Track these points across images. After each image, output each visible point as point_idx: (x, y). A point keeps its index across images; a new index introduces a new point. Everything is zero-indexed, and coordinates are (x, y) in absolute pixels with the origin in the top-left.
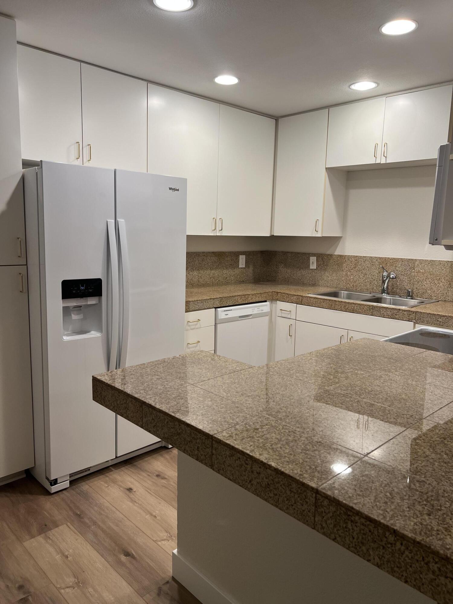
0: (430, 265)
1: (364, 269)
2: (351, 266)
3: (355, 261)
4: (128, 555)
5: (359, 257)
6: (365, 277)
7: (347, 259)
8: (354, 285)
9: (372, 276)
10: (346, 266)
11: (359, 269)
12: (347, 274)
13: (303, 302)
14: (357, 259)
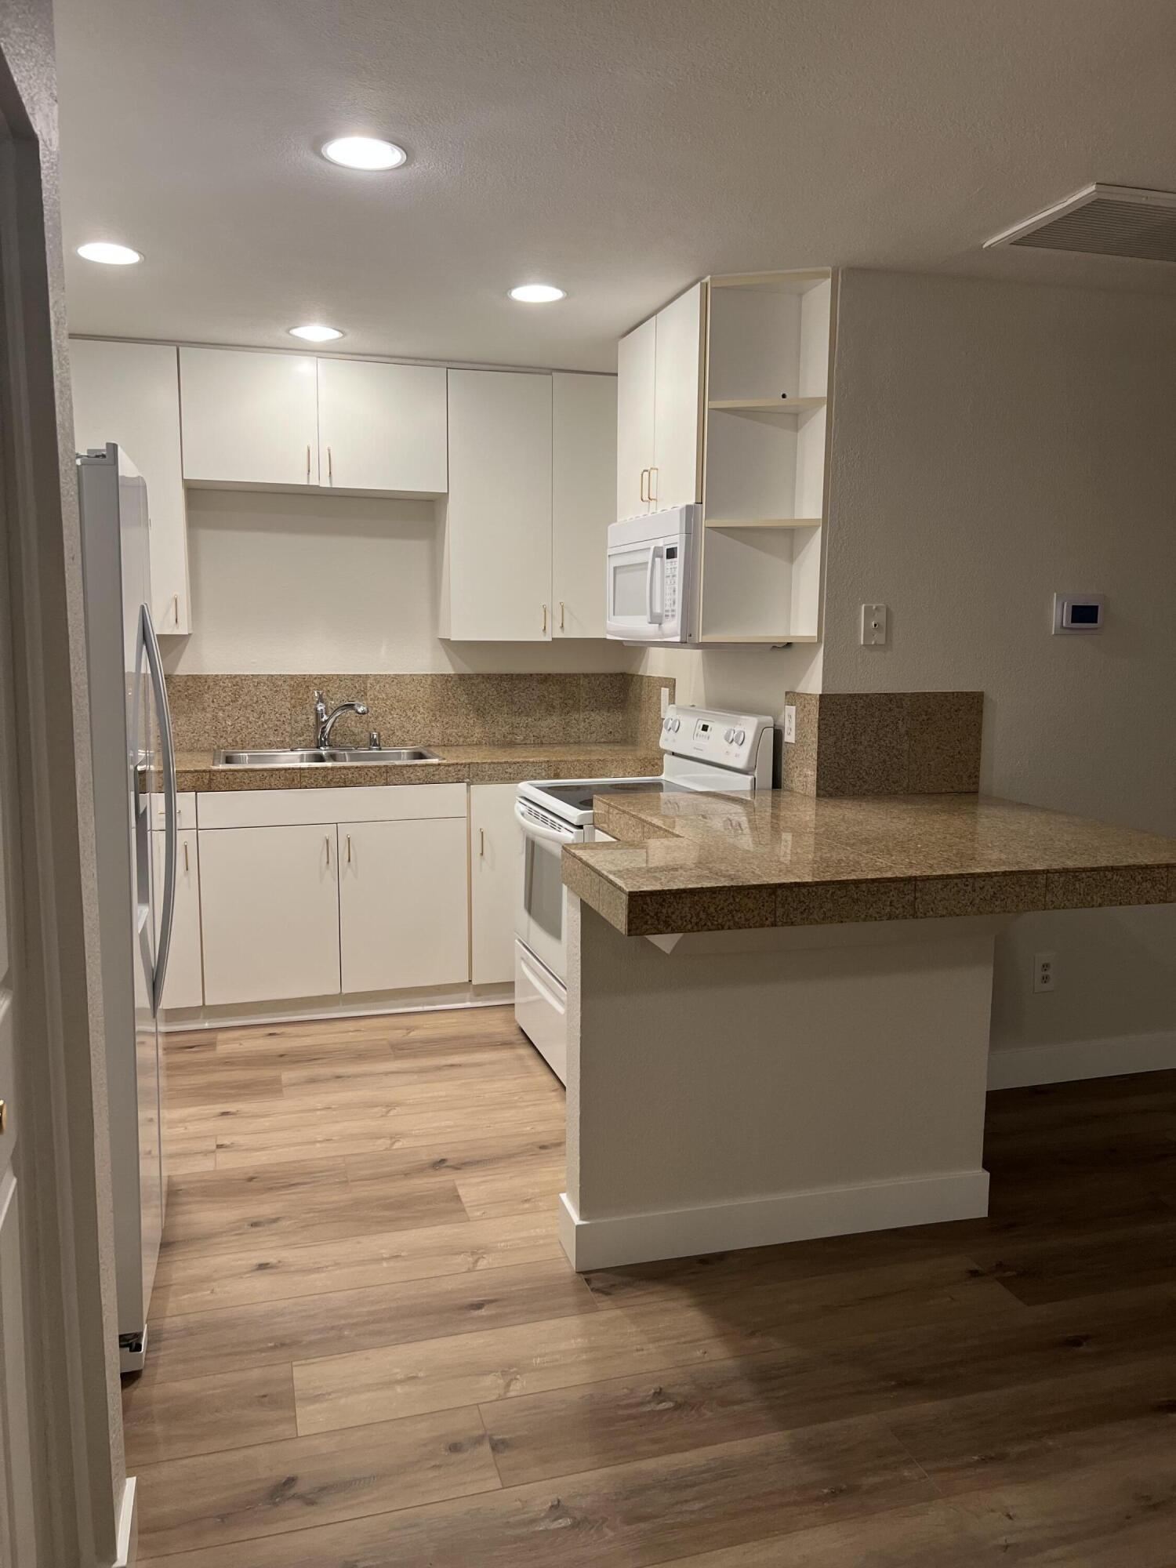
0: (394, 683)
1: (257, 702)
2: (225, 697)
3: (234, 685)
4: (479, 1306)
5: (243, 678)
6: (262, 718)
7: (212, 684)
8: (238, 739)
9: (277, 715)
10: (211, 699)
11: (244, 703)
12: (215, 718)
13: (213, 786)
14: (237, 683)
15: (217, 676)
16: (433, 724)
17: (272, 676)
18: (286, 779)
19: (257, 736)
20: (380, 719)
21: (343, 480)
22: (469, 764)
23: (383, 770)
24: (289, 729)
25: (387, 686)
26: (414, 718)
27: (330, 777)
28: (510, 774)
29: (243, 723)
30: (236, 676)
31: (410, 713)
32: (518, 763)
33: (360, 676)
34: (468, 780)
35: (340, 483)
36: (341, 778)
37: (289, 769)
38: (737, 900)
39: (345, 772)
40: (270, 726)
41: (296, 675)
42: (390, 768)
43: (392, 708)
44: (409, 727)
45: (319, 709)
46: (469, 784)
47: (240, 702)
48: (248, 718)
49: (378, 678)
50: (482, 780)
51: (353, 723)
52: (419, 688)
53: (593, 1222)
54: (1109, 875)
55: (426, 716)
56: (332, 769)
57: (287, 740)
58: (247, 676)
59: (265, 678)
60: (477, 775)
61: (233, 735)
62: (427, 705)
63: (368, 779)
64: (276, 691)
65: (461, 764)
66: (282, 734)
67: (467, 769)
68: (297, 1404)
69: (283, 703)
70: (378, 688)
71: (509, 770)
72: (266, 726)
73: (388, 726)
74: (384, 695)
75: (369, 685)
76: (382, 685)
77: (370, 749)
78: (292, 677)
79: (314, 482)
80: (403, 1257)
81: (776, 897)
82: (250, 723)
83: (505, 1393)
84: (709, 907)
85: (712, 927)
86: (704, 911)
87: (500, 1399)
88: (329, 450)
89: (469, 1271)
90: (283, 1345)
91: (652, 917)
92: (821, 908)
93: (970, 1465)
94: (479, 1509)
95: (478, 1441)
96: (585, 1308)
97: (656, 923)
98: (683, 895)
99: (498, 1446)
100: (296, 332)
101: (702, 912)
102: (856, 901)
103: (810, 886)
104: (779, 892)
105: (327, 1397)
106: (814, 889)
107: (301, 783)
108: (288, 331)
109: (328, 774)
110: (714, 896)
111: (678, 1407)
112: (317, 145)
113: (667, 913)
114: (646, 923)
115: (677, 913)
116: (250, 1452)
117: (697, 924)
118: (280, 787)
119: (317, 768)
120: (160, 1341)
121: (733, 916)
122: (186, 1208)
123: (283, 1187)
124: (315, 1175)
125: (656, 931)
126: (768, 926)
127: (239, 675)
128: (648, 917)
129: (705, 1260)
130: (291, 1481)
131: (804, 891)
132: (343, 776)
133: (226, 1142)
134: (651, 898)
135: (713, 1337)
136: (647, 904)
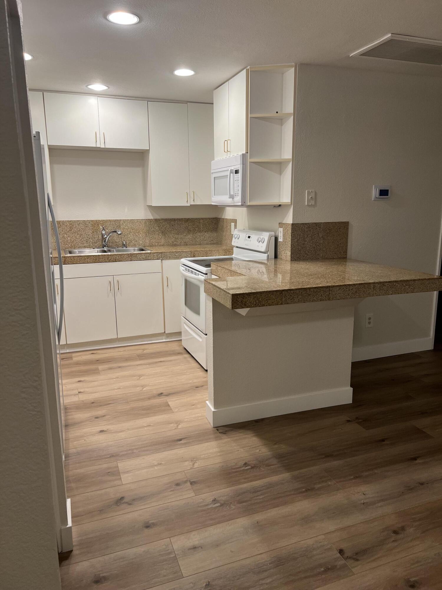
0: (131, 223)
1: (79, 231)
2: (67, 229)
3: (70, 225)
4: (180, 440)
5: (73, 222)
6: (81, 237)
7: (62, 224)
8: (72, 245)
9: (87, 236)
10: (62, 230)
11: (74, 231)
12: (64, 237)
13: (66, 262)
14: (71, 223)
15: (63, 221)
16: (146, 238)
17: (84, 221)
18: (93, 259)
19: (80, 244)
20: (126, 236)
21: (110, 145)
22: (161, 253)
23: (130, 255)
24: (92, 241)
25: (128, 224)
26: (138, 236)
27: (110, 258)
28: (177, 256)
29: (74, 239)
30: (71, 221)
31: (137, 234)
32: (180, 252)
33: (118, 220)
34: (161, 259)
35: (108, 146)
36: (114, 258)
37: (95, 255)
38: (269, 296)
39: (115, 256)
40: (85, 240)
41: (93, 220)
42: (132, 254)
43: (130, 232)
44: (137, 239)
45: (103, 233)
46: (162, 260)
47: (73, 230)
48: (76, 237)
49: (125, 221)
50: (167, 258)
51: (116, 238)
52: (140, 224)
53: (219, 410)
54: (395, 284)
55: (143, 235)
56: (110, 255)
57: (91, 245)
58: (75, 221)
59: (82, 222)
60: (165, 257)
61: (71, 243)
62: (143, 231)
63: (124, 259)
64: (86, 227)
65: (159, 253)
66: (89, 243)
67: (161, 254)
68: (121, 474)
69: (89, 231)
70: (125, 225)
71: (177, 255)
72: (83, 240)
73: (129, 239)
74: (127, 227)
75: (121, 224)
76: (126, 223)
77: (123, 248)
78: (92, 221)
79: (98, 146)
80: (152, 426)
81: (282, 294)
82: (77, 239)
83: (193, 467)
84: (259, 299)
85: (260, 306)
86: (258, 300)
87: (191, 469)
88: (104, 133)
89: (175, 429)
90: (113, 456)
91: (240, 303)
92: (298, 298)
93: (351, 479)
94: (188, 503)
95: (186, 482)
96: (217, 439)
97: (242, 304)
98: (251, 295)
99: (192, 483)
100: (90, 87)
101: (257, 301)
102: (309, 295)
103: (294, 290)
104: (283, 292)
105: (131, 471)
106: (295, 291)
107: (99, 261)
108: (87, 86)
109: (109, 257)
110: (261, 295)
111: (252, 468)
112: (105, 15)
113: (245, 301)
114: (238, 305)
115: (249, 301)
116: (107, 490)
117: (255, 304)
118: (91, 262)
119: (105, 255)
120: (69, 457)
121: (268, 301)
122: (70, 414)
123: (105, 405)
124: (116, 400)
125: (241, 307)
126: (280, 304)
127: (72, 221)
128: (239, 303)
129: (257, 421)
130: (122, 498)
131: (292, 292)
132: (115, 258)
133: (82, 391)
134: (240, 296)
135: (262, 446)
136: (238, 298)
